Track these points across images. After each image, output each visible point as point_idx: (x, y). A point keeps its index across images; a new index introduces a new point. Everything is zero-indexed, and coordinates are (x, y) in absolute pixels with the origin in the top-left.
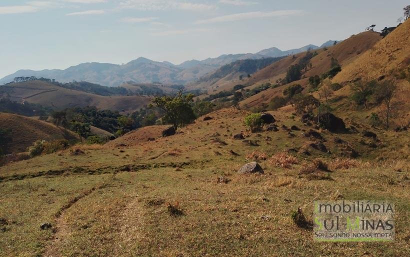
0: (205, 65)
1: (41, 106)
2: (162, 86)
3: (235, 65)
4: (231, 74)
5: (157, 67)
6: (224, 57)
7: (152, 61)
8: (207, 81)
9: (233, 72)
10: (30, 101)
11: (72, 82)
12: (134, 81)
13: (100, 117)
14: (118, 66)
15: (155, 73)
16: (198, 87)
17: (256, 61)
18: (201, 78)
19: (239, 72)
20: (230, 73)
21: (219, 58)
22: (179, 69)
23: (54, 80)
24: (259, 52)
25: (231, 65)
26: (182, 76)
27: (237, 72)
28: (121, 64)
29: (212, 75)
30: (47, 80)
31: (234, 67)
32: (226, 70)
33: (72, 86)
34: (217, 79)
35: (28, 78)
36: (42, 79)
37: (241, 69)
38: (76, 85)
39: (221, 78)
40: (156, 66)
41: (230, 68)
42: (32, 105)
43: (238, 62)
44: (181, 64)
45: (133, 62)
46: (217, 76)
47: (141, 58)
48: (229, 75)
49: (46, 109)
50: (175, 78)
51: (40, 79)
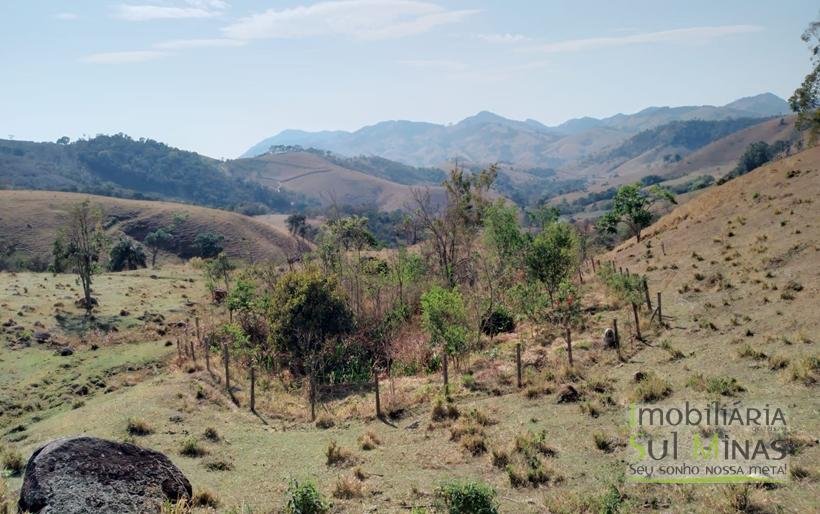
0: (608, 128)
1: (304, 197)
2: (512, 169)
3: (664, 132)
4: (653, 150)
5: (512, 130)
6: (652, 112)
7: (504, 119)
8: (602, 163)
9: (658, 147)
10: (288, 187)
11: (358, 156)
12: (467, 157)
13: (379, 223)
14: (442, 127)
15: (506, 142)
16: (583, 173)
17: (713, 124)
18: (590, 156)
19: (670, 147)
20: (651, 148)
21: (639, 115)
22: (554, 135)
23: (329, 152)
24: (732, 104)
25: (655, 131)
26: (557, 149)
27: (666, 146)
28: (446, 125)
29: (614, 151)
30: (319, 153)
31: (662, 134)
32: (644, 141)
33: (356, 165)
34: (622, 158)
35: (290, 147)
36: (311, 150)
37: (676, 141)
38: (363, 162)
39: (631, 158)
40: (509, 129)
41: (653, 137)
42: (292, 193)
43: (673, 125)
44: (561, 126)
45: (468, 121)
46: (623, 152)
47: (484, 114)
48: (649, 152)
49: (311, 201)
50: (543, 153)
51: (308, 151)
